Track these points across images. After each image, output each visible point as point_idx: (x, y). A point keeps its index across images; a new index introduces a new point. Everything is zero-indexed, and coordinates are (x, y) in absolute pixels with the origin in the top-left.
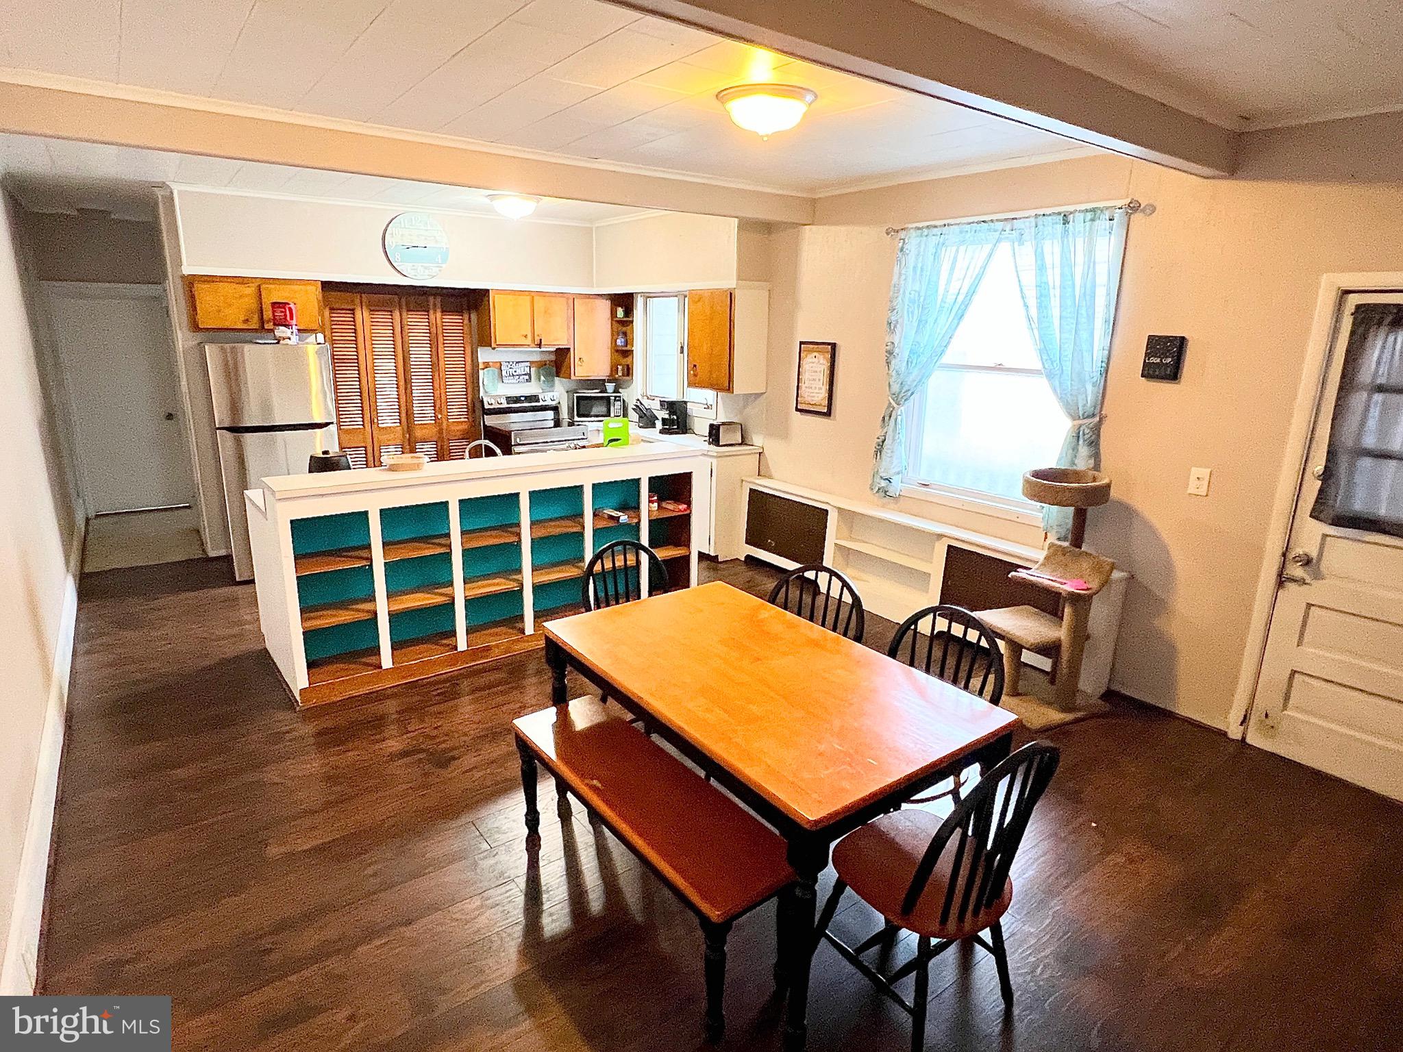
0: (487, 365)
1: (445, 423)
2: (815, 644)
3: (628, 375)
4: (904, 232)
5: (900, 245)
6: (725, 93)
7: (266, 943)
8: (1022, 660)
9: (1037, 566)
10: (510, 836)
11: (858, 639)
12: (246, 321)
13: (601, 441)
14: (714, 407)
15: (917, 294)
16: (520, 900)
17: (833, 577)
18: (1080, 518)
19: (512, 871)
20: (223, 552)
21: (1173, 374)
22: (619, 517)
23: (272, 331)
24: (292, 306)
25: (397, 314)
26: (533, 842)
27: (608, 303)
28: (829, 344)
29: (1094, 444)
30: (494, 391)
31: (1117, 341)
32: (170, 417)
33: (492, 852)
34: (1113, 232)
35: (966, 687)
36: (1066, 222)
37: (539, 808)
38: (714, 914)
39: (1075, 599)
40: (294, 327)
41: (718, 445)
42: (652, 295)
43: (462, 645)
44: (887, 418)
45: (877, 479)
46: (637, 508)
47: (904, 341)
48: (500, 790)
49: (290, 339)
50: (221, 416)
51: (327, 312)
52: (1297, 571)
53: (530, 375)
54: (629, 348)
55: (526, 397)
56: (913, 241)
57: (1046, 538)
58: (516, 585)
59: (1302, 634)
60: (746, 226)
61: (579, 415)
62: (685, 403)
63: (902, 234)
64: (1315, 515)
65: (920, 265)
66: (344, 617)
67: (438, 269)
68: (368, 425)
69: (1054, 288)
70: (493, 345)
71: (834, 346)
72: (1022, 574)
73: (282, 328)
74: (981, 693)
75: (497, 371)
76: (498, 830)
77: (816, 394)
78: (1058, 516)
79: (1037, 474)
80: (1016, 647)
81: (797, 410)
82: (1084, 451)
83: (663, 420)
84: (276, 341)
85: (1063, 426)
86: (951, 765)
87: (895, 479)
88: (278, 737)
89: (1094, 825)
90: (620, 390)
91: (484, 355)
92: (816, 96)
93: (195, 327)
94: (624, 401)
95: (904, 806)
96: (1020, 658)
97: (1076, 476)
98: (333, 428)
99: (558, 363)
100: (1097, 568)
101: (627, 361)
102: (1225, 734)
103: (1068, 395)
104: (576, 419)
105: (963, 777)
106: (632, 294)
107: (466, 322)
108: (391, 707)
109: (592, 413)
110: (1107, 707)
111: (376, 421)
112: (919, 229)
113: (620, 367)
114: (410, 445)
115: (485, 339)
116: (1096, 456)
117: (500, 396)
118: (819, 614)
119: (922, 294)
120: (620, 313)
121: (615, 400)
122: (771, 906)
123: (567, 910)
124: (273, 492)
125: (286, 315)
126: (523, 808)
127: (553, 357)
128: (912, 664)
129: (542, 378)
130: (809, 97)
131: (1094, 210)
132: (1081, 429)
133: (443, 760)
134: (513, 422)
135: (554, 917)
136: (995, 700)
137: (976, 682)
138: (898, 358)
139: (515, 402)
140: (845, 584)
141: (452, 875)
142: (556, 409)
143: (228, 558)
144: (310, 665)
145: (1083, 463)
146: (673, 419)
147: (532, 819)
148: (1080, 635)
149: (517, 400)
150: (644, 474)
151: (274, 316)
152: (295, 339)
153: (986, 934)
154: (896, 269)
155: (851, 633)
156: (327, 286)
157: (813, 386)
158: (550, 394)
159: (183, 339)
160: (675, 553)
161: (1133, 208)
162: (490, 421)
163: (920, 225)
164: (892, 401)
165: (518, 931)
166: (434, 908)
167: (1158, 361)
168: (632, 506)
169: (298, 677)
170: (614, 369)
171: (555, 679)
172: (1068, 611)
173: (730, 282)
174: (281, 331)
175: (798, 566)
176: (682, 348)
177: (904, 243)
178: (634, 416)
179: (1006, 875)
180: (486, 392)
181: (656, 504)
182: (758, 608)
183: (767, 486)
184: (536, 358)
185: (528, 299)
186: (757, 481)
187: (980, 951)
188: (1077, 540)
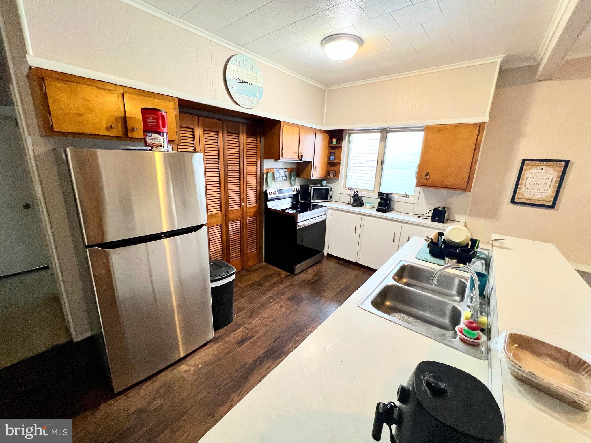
0: (268, 171)
1: (245, 208)
3: (336, 176)
12: (109, 128)
24: (164, 113)
25: (221, 134)
27: (328, 135)
28: (562, 161)
40: (165, 135)
49: (162, 146)
53: (287, 176)
54: (337, 161)
67: (256, 102)
70: (280, 158)
71: (568, 162)
73: (154, 135)
75: (272, 174)
77: (539, 193)
81: (512, 202)
83: (380, 204)
90: (330, 185)
91: (267, 164)
101: (335, 168)
106: (343, 131)
107: (259, 142)
113: (331, 172)
120: (335, 142)
121: (330, 190)
125: (158, 123)
129: (293, 178)
151: (145, 122)
152: (166, 147)
157: (536, 188)
170: (327, 173)
174: (153, 138)
180: (266, 188)
184: (289, 166)
185: (298, 130)
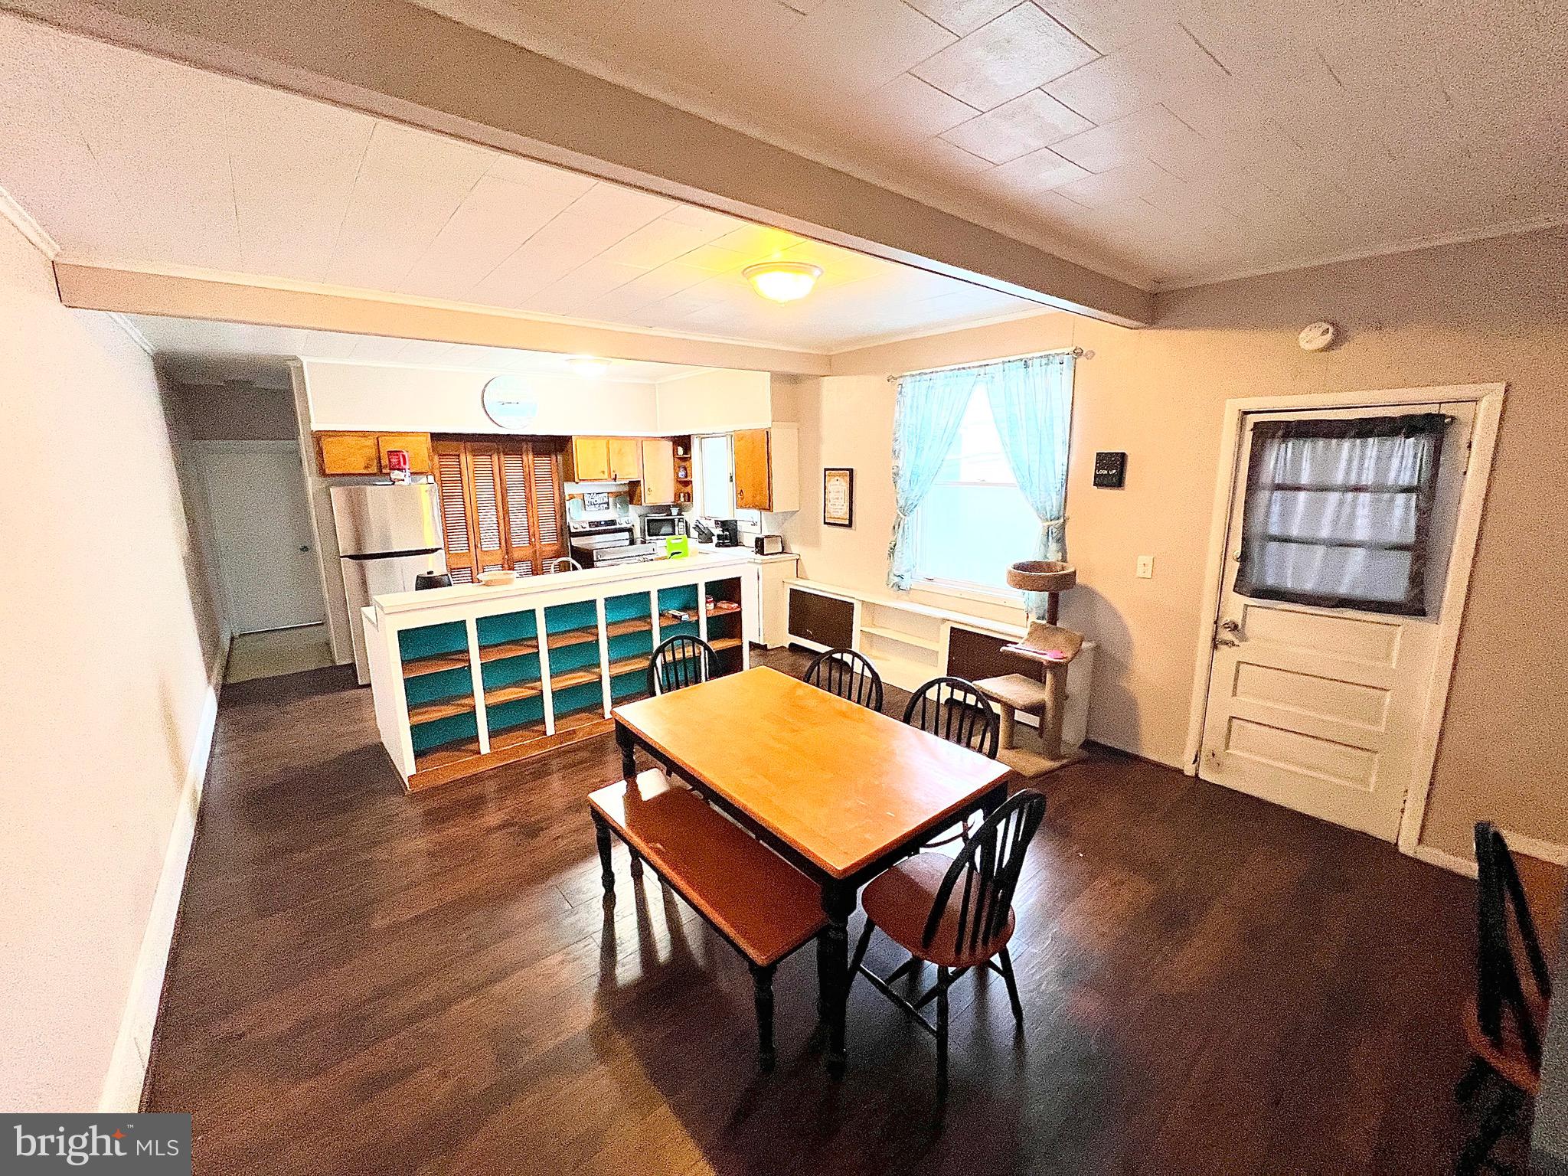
0: (572, 497)
1: (538, 546)
2: (844, 715)
3: (689, 501)
4: (902, 379)
5: (899, 389)
6: (748, 270)
7: (369, 1008)
8: (1015, 719)
9: (1022, 641)
10: (590, 895)
11: (878, 709)
12: (366, 468)
13: (666, 555)
14: (759, 524)
15: (914, 427)
16: (598, 953)
17: (856, 658)
18: (1054, 600)
19: (591, 927)
20: (348, 661)
21: (1118, 482)
22: (681, 617)
23: (389, 474)
24: (405, 453)
25: (495, 457)
26: (609, 900)
27: (671, 443)
28: (847, 469)
29: (1061, 540)
30: (579, 517)
31: (1073, 458)
32: (305, 549)
33: (573, 910)
34: (1063, 373)
35: (968, 745)
36: (1026, 366)
37: (614, 869)
38: (760, 959)
39: (1054, 666)
40: (407, 471)
41: (762, 553)
42: (706, 436)
43: (550, 730)
44: (897, 527)
45: (891, 576)
46: (696, 608)
47: (905, 462)
48: (581, 856)
49: (403, 480)
50: (346, 545)
51: (436, 458)
52: (1226, 635)
53: (608, 503)
54: (689, 479)
55: (605, 521)
56: (909, 384)
57: (1028, 617)
58: (596, 677)
59: (1235, 687)
60: (778, 377)
61: (649, 535)
62: (736, 521)
63: (900, 381)
64: (1238, 588)
65: (915, 404)
66: (449, 711)
68: (473, 549)
69: (1021, 419)
70: (576, 480)
71: (851, 471)
72: (1011, 648)
73: (396, 472)
74: (980, 750)
75: (580, 502)
76: (579, 891)
77: (840, 511)
78: (1036, 600)
79: (1018, 567)
80: (1010, 709)
81: (825, 523)
82: (1053, 546)
83: (718, 536)
84: (391, 483)
85: (1038, 527)
86: (958, 813)
87: (906, 576)
88: (389, 819)
89: (1081, 855)
90: (683, 513)
91: (570, 488)
92: (822, 272)
93: (323, 473)
94: (686, 522)
95: (922, 850)
96: (1014, 717)
97: (1049, 567)
98: (442, 552)
99: (631, 493)
100: (1070, 640)
101: (688, 489)
102: (1181, 772)
103: (1038, 502)
104: (648, 538)
105: (970, 822)
106: (689, 436)
107: (554, 462)
108: (490, 787)
109: (661, 533)
110: (1085, 754)
111: (479, 545)
112: (913, 376)
113: (682, 495)
114: (509, 565)
115: (569, 476)
116: (1063, 550)
117: (583, 522)
118: (845, 689)
119: (919, 427)
120: (680, 451)
121: (679, 521)
122: (813, 944)
123: (638, 960)
124: (382, 608)
125: (399, 461)
126: (600, 871)
127: (626, 489)
128: (923, 728)
129: (618, 506)
130: (817, 272)
131: (1047, 356)
132: (1050, 529)
133: (532, 831)
134: (596, 542)
135: (627, 967)
136: (992, 755)
137: (976, 740)
138: (903, 479)
139: (597, 526)
140: (866, 664)
141: (540, 933)
142: (630, 530)
143: (352, 666)
144: (418, 755)
145: (1053, 556)
146: (726, 535)
147: (608, 879)
148: (1060, 694)
149: (598, 524)
150: (701, 580)
151: (390, 462)
152: (408, 480)
153: (996, 959)
154: (897, 408)
155: (873, 704)
156: (436, 437)
157: (837, 504)
158: (626, 518)
159: (312, 483)
160: (731, 643)
161: (1078, 353)
162: (576, 542)
163: (914, 373)
164: (899, 513)
165: (595, 982)
166: (521, 965)
167: (1106, 472)
168: (691, 606)
169: (406, 764)
170: (677, 496)
171: (626, 757)
172: (1049, 676)
173: (765, 423)
174: (396, 475)
175: (829, 649)
176: (731, 477)
177: (902, 387)
178: (694, 533)
179: (1009, 906)
180: (572, 518)
181: (712, 605)
182: (795, 687)
183: (802, 585)
184: (614, 489)
185: (604, 442)
186: (796, 583)
187: (993, 973)
188: (1053, 619)
